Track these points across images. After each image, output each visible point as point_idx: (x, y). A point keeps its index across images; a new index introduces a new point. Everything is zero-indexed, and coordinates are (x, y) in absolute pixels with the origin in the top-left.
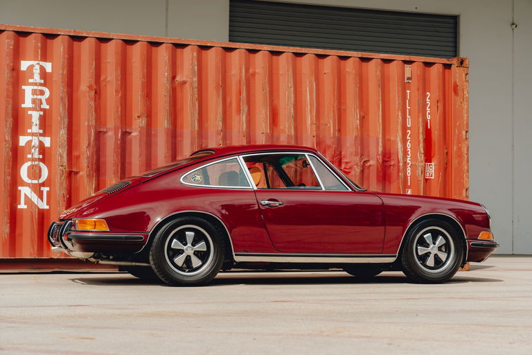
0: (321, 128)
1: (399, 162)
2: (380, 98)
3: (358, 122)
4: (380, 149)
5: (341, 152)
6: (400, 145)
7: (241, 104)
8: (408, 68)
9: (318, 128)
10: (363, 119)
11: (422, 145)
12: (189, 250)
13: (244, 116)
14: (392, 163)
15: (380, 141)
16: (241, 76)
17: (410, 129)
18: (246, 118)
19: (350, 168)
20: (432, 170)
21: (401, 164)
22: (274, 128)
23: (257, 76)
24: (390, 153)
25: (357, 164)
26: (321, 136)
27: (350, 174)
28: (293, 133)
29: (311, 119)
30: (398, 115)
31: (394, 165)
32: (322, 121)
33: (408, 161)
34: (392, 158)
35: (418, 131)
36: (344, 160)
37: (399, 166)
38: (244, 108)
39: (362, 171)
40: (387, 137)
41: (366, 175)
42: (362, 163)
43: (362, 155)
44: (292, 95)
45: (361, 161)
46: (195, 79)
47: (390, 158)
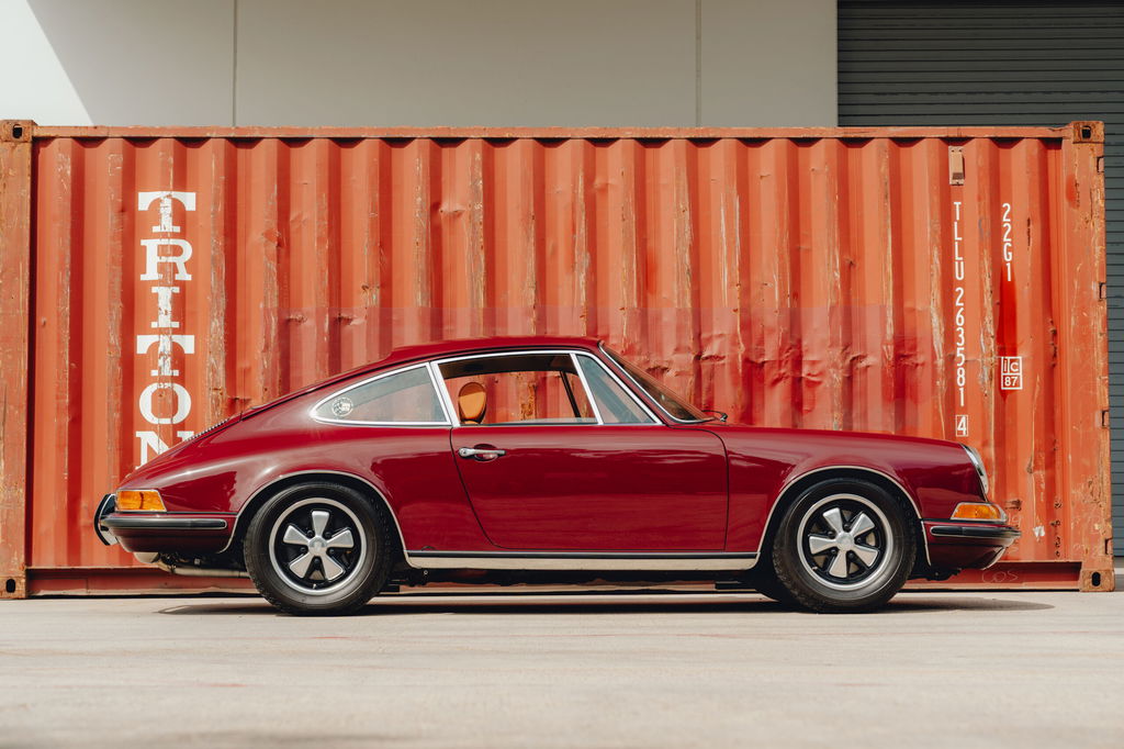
0: (754, 292)
1: (934, 357)
2: (889, 221)
3: (838, 275)
4: (890, 331)
5: (800, 341)
6: (936, 321)
7: (576, 252)
8: (955, 153)
9: (746, 291)
10: (849, 270)
11: (989, 317)
12: (317, 546)
13: (583, 276)
14: (920, 359)
15: (890, 313)
16: (575, 195)
17: (962, 284)
18: (587, 278)
19: (821, 374)
20: (1018, 372)
21: (940, 362)
22: (649, 295)
23: (611, 193)
24: (915, 339)
25: (835, 365)
26: (753, 310)
27: (820, 387)
28: (689, 305)
29: (730, 274)
30: (932, 255)
31: (923, 364)
32: (755, 278)
33: (959, 355)
34: (918, 350)
35: (982, 287)
36: (807, 358)
37: (934, 366)
38: (583, 260)
39: (849, 380)
40: (908, 304)
41: (857, 387)
42: (848, 361)
43: (847, 346)
44: (687, 227)
45: (845, 358)
46: (479, 206)
47: (914, 348)
